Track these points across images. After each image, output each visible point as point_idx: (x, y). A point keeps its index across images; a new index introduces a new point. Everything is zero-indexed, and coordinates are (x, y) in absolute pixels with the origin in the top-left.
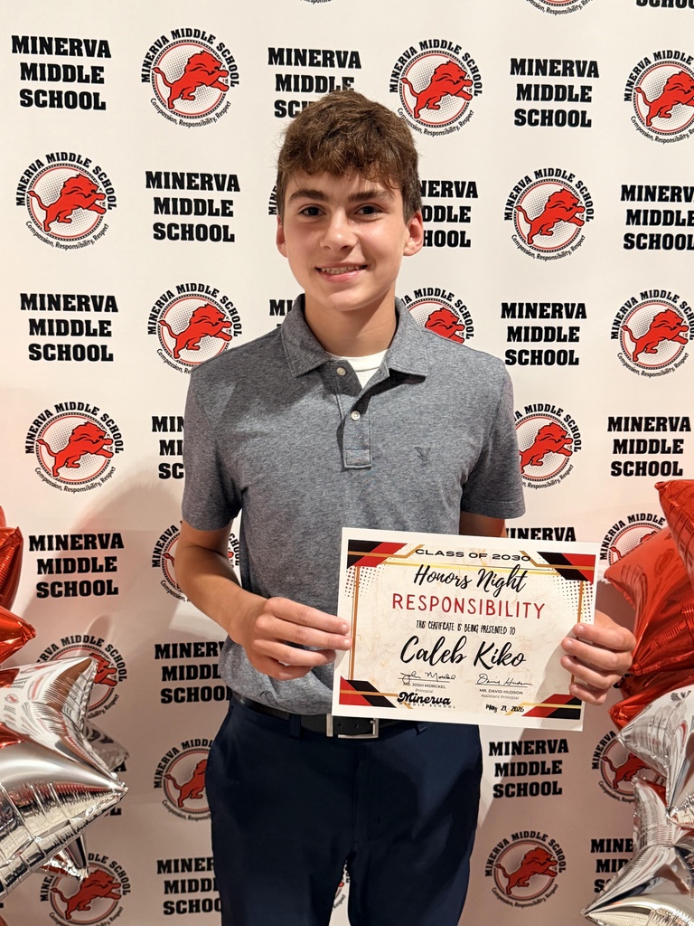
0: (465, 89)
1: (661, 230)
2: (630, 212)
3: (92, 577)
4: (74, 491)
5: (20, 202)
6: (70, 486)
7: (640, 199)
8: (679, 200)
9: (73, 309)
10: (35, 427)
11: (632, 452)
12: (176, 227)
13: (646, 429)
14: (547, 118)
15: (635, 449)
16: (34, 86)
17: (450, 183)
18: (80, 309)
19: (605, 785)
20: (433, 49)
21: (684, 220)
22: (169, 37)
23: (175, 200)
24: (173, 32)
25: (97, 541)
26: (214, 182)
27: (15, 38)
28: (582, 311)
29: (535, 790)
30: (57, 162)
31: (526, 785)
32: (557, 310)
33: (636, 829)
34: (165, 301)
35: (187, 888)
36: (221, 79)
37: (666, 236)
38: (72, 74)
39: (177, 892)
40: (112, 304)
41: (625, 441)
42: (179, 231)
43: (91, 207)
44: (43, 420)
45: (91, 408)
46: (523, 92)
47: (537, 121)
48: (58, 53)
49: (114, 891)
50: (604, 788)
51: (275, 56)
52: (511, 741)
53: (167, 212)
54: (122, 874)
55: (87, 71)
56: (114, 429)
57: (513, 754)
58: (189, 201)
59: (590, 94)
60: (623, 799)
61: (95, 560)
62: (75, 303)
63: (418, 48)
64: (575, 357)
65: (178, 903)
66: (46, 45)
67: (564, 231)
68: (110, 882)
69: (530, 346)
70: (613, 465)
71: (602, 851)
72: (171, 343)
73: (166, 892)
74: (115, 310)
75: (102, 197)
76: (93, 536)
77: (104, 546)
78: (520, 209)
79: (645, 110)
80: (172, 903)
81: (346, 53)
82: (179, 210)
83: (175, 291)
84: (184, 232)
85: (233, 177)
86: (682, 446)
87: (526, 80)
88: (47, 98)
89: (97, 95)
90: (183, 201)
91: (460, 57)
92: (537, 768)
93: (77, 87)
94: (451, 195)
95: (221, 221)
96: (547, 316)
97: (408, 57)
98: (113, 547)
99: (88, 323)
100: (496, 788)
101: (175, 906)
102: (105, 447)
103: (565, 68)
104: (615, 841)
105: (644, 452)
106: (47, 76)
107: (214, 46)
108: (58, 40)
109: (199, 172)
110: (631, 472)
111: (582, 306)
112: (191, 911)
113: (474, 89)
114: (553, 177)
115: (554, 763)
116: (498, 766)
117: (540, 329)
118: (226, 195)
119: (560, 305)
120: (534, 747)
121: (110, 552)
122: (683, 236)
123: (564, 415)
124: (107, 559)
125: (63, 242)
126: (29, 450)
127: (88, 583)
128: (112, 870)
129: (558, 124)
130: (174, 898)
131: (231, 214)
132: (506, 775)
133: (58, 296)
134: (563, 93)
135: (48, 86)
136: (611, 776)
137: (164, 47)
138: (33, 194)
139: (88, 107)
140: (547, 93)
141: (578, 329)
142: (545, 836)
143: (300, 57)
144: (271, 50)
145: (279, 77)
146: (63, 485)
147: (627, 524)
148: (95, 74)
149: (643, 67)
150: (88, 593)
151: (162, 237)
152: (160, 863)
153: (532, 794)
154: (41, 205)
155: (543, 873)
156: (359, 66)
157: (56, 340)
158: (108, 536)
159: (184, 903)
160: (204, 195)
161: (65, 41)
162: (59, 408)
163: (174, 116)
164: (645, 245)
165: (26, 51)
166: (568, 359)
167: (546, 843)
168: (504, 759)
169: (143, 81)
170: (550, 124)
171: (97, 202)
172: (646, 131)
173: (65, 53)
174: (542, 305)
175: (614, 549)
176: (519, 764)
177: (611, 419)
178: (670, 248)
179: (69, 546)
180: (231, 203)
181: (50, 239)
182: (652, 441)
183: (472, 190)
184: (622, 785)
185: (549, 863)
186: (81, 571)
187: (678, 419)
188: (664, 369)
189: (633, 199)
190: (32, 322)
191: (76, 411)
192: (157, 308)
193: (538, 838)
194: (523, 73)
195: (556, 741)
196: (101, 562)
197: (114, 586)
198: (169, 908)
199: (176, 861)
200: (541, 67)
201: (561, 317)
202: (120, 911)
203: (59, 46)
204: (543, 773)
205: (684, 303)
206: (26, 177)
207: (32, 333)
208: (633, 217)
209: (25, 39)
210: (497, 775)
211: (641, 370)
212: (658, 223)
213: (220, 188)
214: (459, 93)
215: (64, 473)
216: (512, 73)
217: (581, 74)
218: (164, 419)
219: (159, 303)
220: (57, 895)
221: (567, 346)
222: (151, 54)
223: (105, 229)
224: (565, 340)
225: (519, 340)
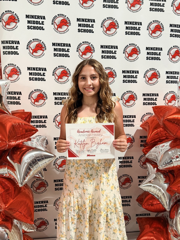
0: (116, 27)
1: (154, 56)
2: (147, 52)
3: (41, 124)
4: (38, 107)
5: (27, 48)
6: (37, 106)
7: (150, 50)
8: (157, 50)
9: (38, 70)
10: (30, 94)
11: (147, 100)
12: (58, 54)
13: (150, 96)
14: (132, 33)
15: (148, 100)
16: (30, 25)
17: (112, 46)
18: (39, 70)
19: (141, 165)
20: (109, 19)
21: (158, 54)
22: (57, 16)
23: (58, 49)
24: (58, 15)
25: (42, 117)
26: (66, 45)
27: (26, 15)
28: (138, 72)
29: (127, 166)
30: (35, 41)
31: (125, 165)
32: (133, 72)
33: (147, 172)
34: (56, 69)
35: (59, 185)
36: (67, 24)
37: (154, 57)
38: (38, 23)
39: (57, 186)
40: (45, 70)
41: (146, 98)
42: (59, 55)
43: (41, 50)
44: (32, 93)
45: (41, 90)
46: (127, 28)
47: (130, 34)
48: (35, 18)
49: (45, 186)
50: (140, 166)
51: (78, 20)
52: (122, 157)
53: (56, 51)
54: (47, 182)
55: (41, 22)
56: (46, 95)
57: (123, 159)
58: (61, 49)
59: (140, 29)
60: (144, 168)
61: (42, 121)
62: (38, 69)
63: (106, 19)
64: (136, 81)
65: (58, 188)
66: (32, 17)
67: (135, 56)
68: (45, 184)
69: (128, 79)
70: (143, 103)
71: (140, 178)
72: (57, 78)
73: (55, 186)
74: (46, 71)
75: (43, 48)
76: (42, 116)
77: (44, 118)
78: (126, 51)
79: (151, 32)
80: (57, 188)
81: (92, 19)
82: (59, 51)
83: (58, 67)
84: (60, 55)
85: (70, 44)
86: (157, 99)
87: (128, 26)
88: (33, 28)
89: (43, 27)
90: (59, 49)
91: (115, 21)
92: (127, 162)
93: (39, 25)
94: (113, 48)
95: (67, 53)
96: (131, 73)
97: (104, 21)
98: (45, 118)
99: (41, 73)
100: (119, 166)
101: (57, 189)
102: (44, 98)
103: (135, 23)
104: (143, 176)
105: (149, 100)
106: (33, 23)
107: (66, 18)
108: (35, 16)
109: (63, 43)
110: (147, 104)
111: (138, 71)
112: (60, 190)
113: (117, 27)
114: (133, 45)
115: (131, 161)
116: (120, 161)
117: (130, 76)
118: (68, 48)
119: (134, 71)
120: (127, 158)
121: (45, 119)
122: (158, 57)
123: (134, 93)
124: (44, 121)
125: (36, 57)
126: (29, 99)
127: (41, 125)
128: (45, 182)
129: (134, 35)
130: (57, 187)
131: (69, 52)
132: (122, 163)
133: (35, 68)
134: (135, 28)
135: (33, 25)
136: (142, 164)
137: (56, 17)
138: (30, 47)
139: (41, 29)
140: (132, 28)
141: (137, 76)
142: (129, 175)
143: (83, 20)
144: (77, 19)
145: (79, 24)
146: (36, 106)
147: (146, 115)
148: (42, 23)
149: (151, 23)
150: (41, 127)
151: (55, 56)
152: (54, 180)
153: (126, 167)
154: (31, 49)
155: (128, 183)
156: (95, 22)
157: (34, 77)
158: (44, 116)
159: (59, 188)
160: (64, 48)
161: (36, 16)
162: (35, 90)
163: (58, 32)
164: (150, 59)
165: (29, 18)
166: (135, 82)
167: (129, 177)
168: (121, 160)
169: (52, 24)
170: (132, 35)
171: (43, 49)
172: (151, 36)
173: (36, 18)
174: (130, 71)
175: (143, 120)
176: (124, 161)
177: (143, 94)
178: (155, 60)
179: (37, 118)
180: (69, 49)
181: (33, 56)
182: (151, 98)
183: (117, 47)
184: (144, 166)
185: (130, 181)
186: (39, 123)
187: (156, 94)
188: (154, 84)
189: (148, 50)
190: (30, 73)
191: (38, 91)
192: (54, 70)
193: (128, 175)
194: (127, 24)
195: (131, 157)
196: (43, 121)
197: (46, 126)
198: (56, 189)
199: (57, 180)
200: (131, 23)
201: (134, 73)
202: (46, 190)
203: (35, 17)
204: (129, 163)
205: (158, 71)
206: (28, 44)
207: (30, 75)
208: (148, 53)
209: (28, 15)
210: (120, 163)
211: (149, 84)
212: (153, 55)
213: (67, 46)
214: (114, 28)
215: (36, 103)
216: (125, 24)
217: (138, 25)
218: (56, 93)
219: (55, 70)
220: (34, 187)
221: (135, 79)
222: (54, 19)
223: (44, 54)
224: (134, 78)
225: (126, 78)
